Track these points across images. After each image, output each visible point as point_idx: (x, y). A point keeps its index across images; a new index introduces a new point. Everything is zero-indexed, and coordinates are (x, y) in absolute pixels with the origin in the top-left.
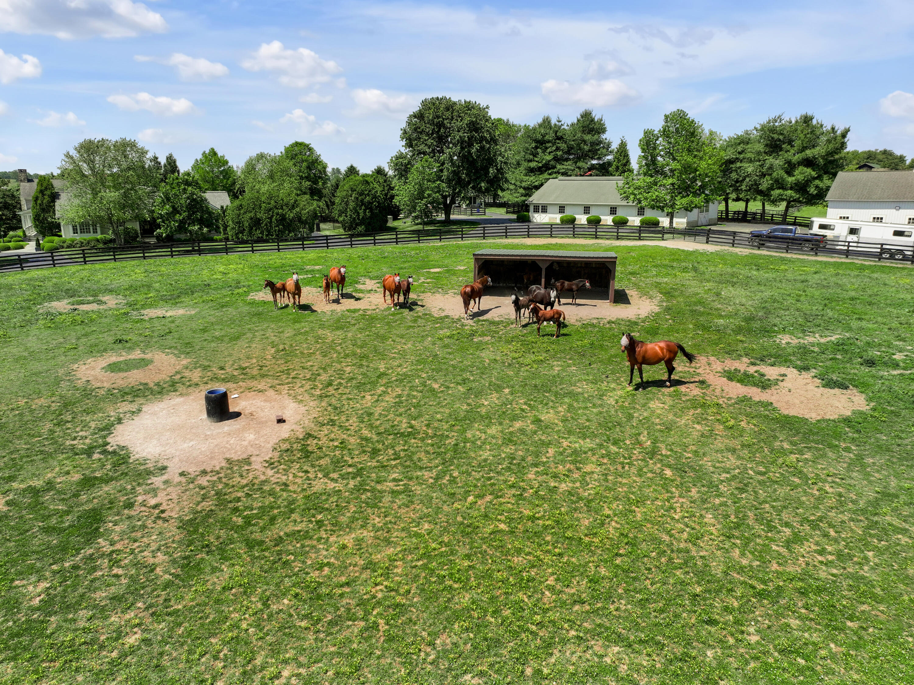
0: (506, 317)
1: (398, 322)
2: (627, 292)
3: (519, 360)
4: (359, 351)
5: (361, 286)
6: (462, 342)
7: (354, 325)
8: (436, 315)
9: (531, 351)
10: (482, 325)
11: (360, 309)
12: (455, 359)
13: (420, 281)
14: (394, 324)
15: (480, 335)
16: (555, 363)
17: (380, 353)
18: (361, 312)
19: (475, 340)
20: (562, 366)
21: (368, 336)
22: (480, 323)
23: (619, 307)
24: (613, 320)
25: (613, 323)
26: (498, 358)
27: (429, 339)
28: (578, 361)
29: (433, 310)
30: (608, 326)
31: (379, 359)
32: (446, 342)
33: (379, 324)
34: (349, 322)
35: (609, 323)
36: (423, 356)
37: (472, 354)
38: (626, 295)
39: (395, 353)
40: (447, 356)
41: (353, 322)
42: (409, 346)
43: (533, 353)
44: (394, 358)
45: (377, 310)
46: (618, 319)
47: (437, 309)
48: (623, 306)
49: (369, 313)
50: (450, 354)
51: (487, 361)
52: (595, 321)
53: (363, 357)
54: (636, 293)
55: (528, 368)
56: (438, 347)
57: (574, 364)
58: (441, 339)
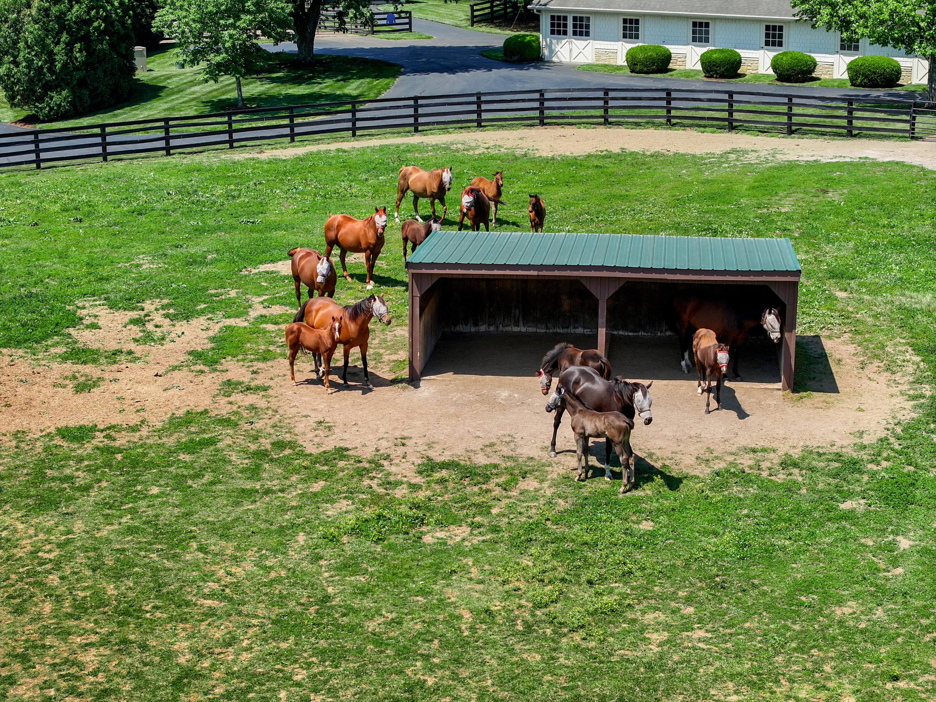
0: (506, 451)
1: (208, 477)
2: (828, 345)
3: (551, 608)
4: (111, 590)
5: (87, 334)
6: (391, 547)
7: (86, 489)
8: (311, 449)
9: (584, 579)
10: (442, 481)
11: (94, 428)
12: (378, 612)
13: (253, 314)
14: (195, 485)
15: (439, 523)
16: (650, 617)
17: (170, 597)
18: (99, 440)
19: (428, 539)
20: (668, 627)
21: (131, 530)
22: (437, 475)
23: (807, 401)
24: (796, 454)
25: (795, 465)
26: (496, 606)
27: (301, 538)
28: (710, 607)
29: (300, 428)
30: (781, 477)
31: (171, 619)
32: (349, 550)
33: (155, 483)
34: (69, 479)
35: (784, 465)
36: (292, 604)
37: (422, 592)
38: (823, 357)
39: (212, 595)
40: (356, 603)
41: (82, 478)
42: (249, 566)
43: (590, 583)
44: (211, 613)
45: (144, 432)
46: (808, 451)
47: (312, 422)
48: (818, 397)
49: (122, 440)
50: (363, 592)
51: (467, 615)
52: (746, 461)
53: (126, 613)
54: (851, 348)
55: (577, 637)
56: (329, 568)
57: (700, 621)
58: (333, 539)
